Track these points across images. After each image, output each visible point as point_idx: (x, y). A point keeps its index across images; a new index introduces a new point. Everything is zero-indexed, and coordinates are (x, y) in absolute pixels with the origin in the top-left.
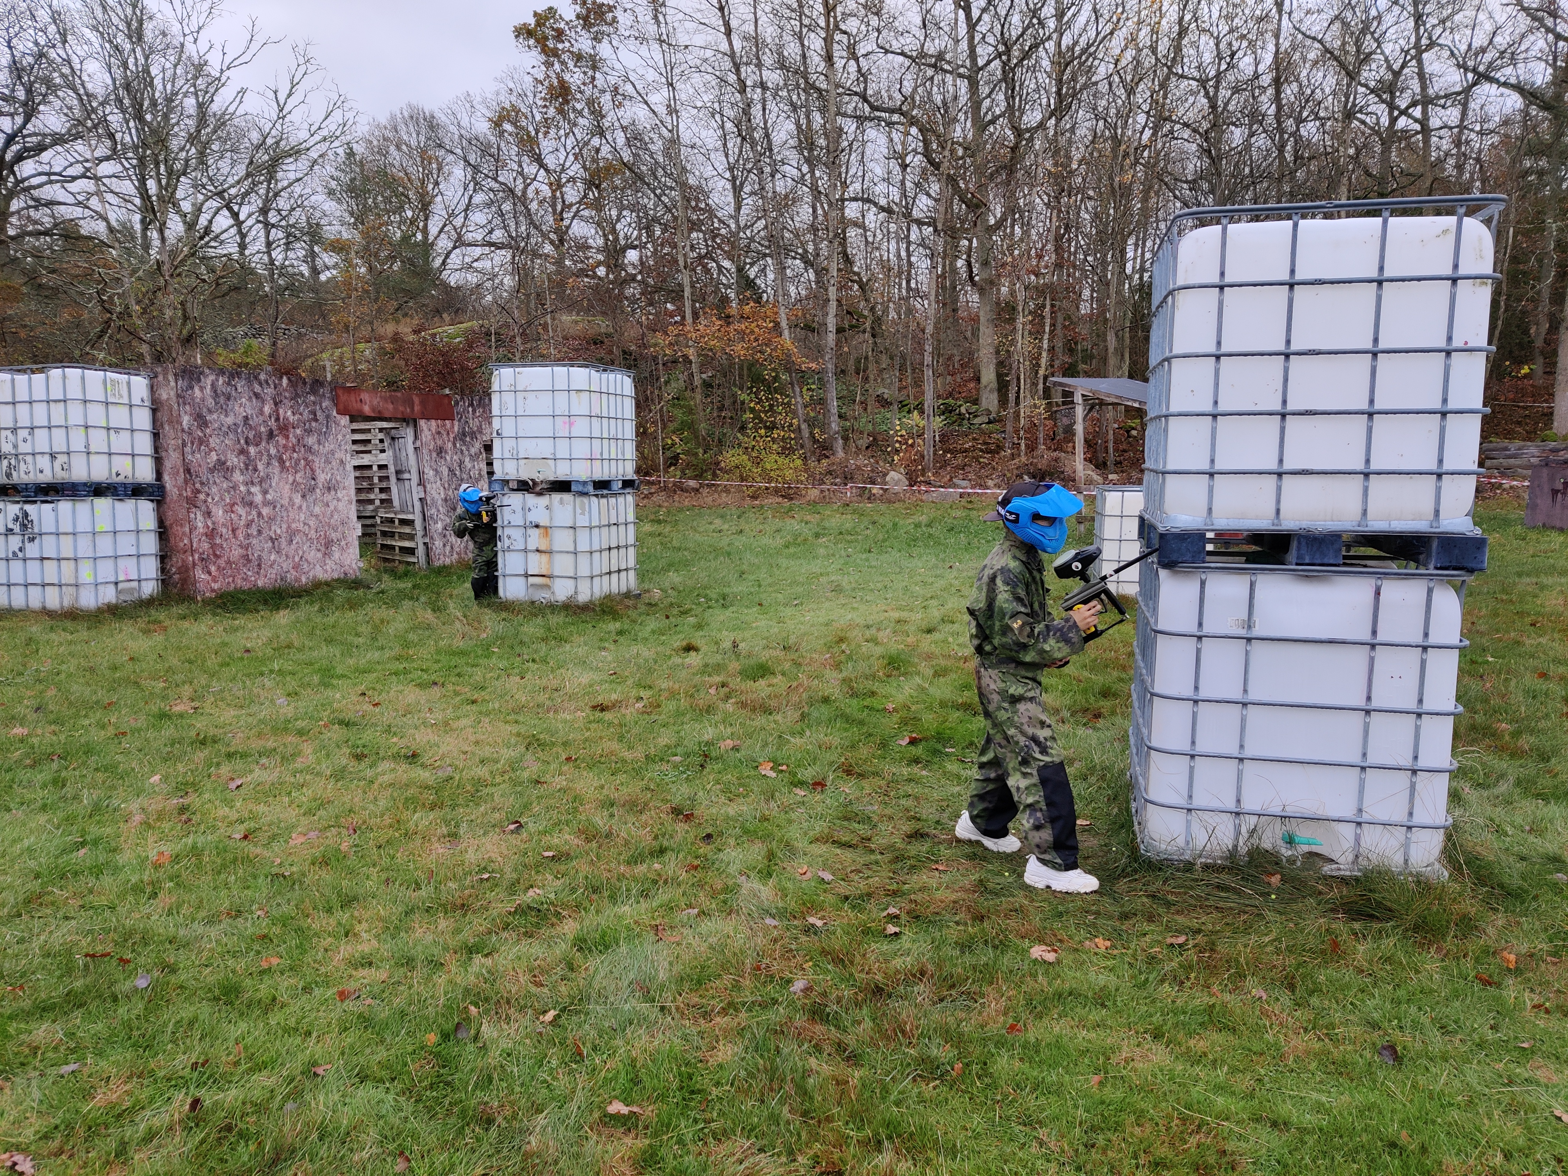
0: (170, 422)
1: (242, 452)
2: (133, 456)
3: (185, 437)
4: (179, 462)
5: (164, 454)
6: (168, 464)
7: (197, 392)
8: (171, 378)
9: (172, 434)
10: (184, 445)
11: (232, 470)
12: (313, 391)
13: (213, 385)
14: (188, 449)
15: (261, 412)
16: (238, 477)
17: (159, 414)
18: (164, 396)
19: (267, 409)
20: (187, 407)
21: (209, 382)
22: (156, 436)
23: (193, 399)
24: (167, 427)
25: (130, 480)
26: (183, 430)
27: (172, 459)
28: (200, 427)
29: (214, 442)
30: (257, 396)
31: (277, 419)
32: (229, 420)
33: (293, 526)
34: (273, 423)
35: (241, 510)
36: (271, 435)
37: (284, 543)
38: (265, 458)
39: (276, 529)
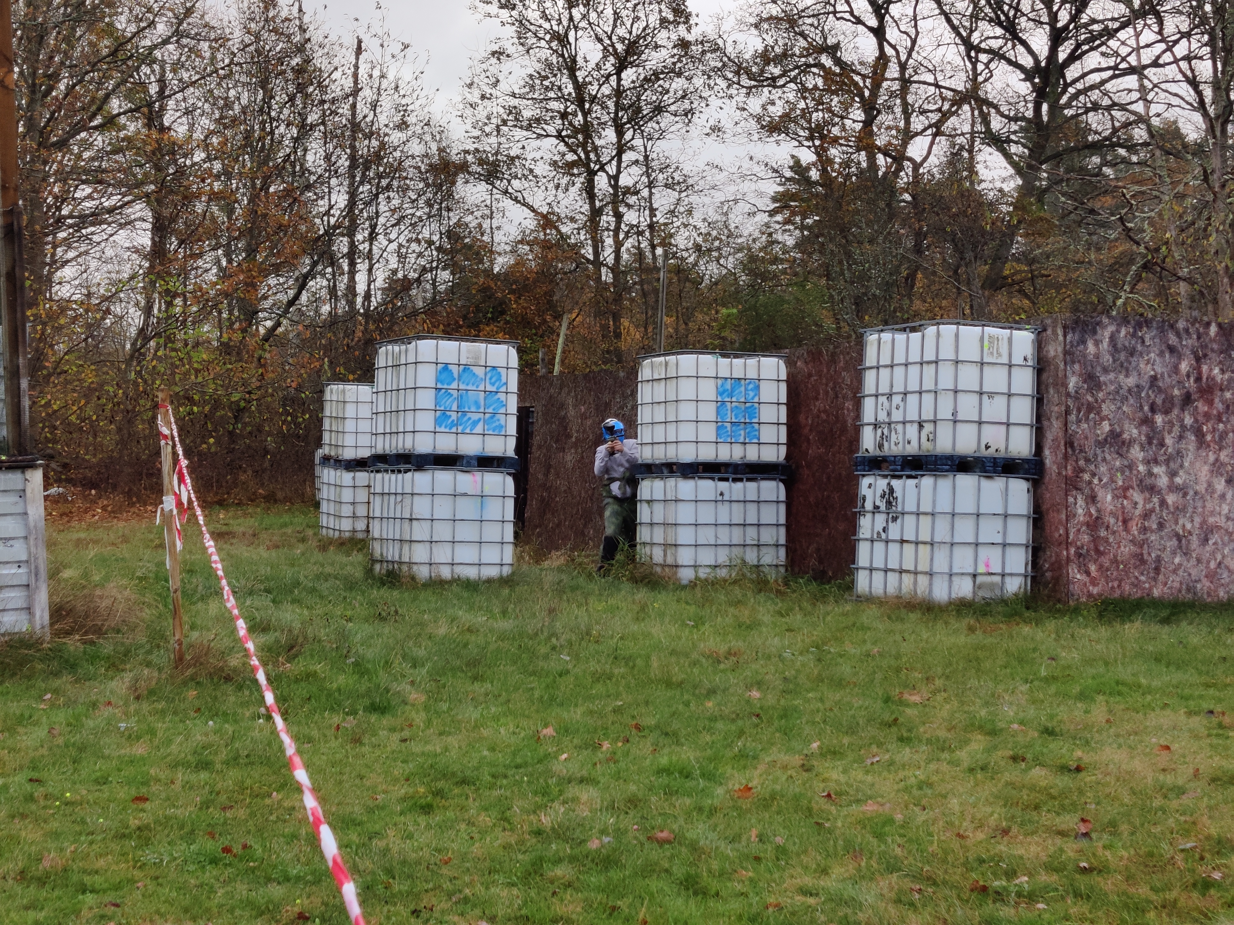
0: (1055, 385)
1: (1146, 421)
2: (1008, 425)
3: (1070, 402)
4: (1061, 434)
5: (1045, 423)
6: (1049, 436)
7: (1091, 348)
8: (1060, 332)
9: (1056, 399)
10: (1067, 412)
11: (1130, 443)
13: (1113, 338)
14: (1073, 417)
15: (1176, 369)
16: (1136, 453)
17: (1045, 376)
18: (1052, 353)
19: (1184, 367)
20: (1077, 367)
21: (1107, 334)
22: (1040, 401)
23: (1085, 356)
24: (1051, 391)
25: (1002, 454)
26: (1068, 395)
27: (1054, 431)
28: (1090, 390)
29: (1107, 409)
30: (1172, 350)
31: (1198, 379)
32: (1131, 381)
33: (1211, 520)
34: (1191, 384)
35: (1137, 496)
36: (1187, 399)
37: (1195, 542)
38: (1176, 430)
39: (1185, 523)
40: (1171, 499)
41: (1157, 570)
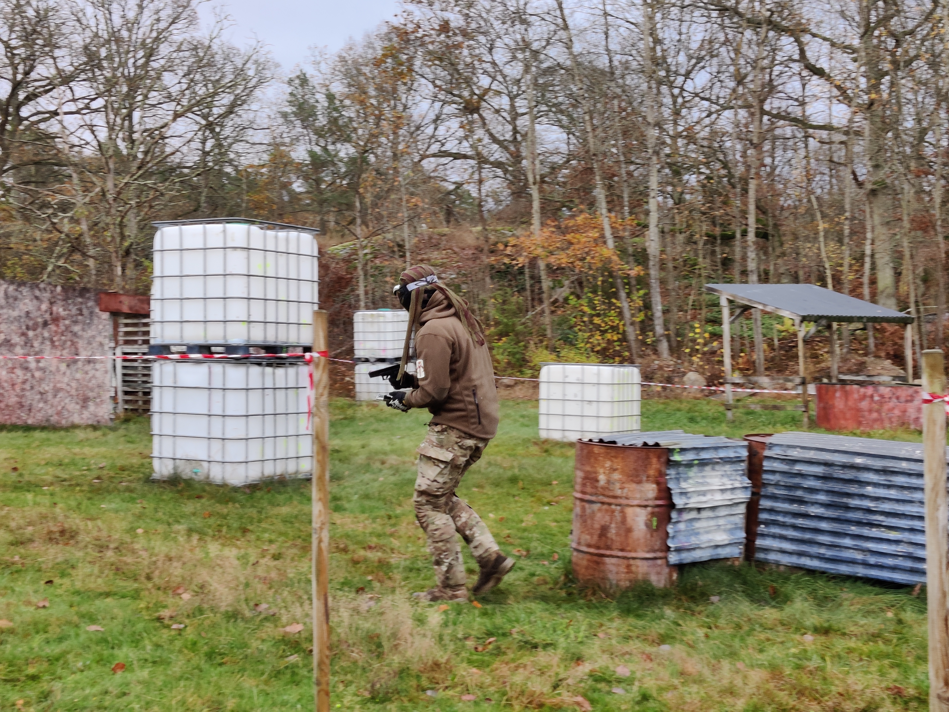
1: (24, 334)
11: (15, 345)
12: (81, 295)
15: (39, 309)
16: (18, 350)
19: (44, 307)
30: (37, 298)
31: (51, 314)
32: (16, 313)
33: (59, 385)
34: (47, 316)
35: (19, 372)
36: (45, 324)
37: (50, 396)
38: (40, 339)
39: (46, 387)
40: (37, 374)
41: (30, 410)
